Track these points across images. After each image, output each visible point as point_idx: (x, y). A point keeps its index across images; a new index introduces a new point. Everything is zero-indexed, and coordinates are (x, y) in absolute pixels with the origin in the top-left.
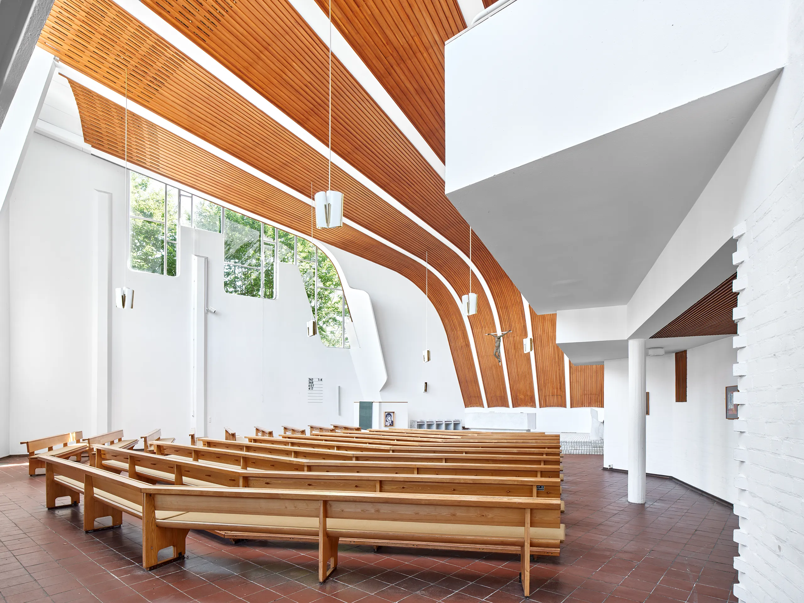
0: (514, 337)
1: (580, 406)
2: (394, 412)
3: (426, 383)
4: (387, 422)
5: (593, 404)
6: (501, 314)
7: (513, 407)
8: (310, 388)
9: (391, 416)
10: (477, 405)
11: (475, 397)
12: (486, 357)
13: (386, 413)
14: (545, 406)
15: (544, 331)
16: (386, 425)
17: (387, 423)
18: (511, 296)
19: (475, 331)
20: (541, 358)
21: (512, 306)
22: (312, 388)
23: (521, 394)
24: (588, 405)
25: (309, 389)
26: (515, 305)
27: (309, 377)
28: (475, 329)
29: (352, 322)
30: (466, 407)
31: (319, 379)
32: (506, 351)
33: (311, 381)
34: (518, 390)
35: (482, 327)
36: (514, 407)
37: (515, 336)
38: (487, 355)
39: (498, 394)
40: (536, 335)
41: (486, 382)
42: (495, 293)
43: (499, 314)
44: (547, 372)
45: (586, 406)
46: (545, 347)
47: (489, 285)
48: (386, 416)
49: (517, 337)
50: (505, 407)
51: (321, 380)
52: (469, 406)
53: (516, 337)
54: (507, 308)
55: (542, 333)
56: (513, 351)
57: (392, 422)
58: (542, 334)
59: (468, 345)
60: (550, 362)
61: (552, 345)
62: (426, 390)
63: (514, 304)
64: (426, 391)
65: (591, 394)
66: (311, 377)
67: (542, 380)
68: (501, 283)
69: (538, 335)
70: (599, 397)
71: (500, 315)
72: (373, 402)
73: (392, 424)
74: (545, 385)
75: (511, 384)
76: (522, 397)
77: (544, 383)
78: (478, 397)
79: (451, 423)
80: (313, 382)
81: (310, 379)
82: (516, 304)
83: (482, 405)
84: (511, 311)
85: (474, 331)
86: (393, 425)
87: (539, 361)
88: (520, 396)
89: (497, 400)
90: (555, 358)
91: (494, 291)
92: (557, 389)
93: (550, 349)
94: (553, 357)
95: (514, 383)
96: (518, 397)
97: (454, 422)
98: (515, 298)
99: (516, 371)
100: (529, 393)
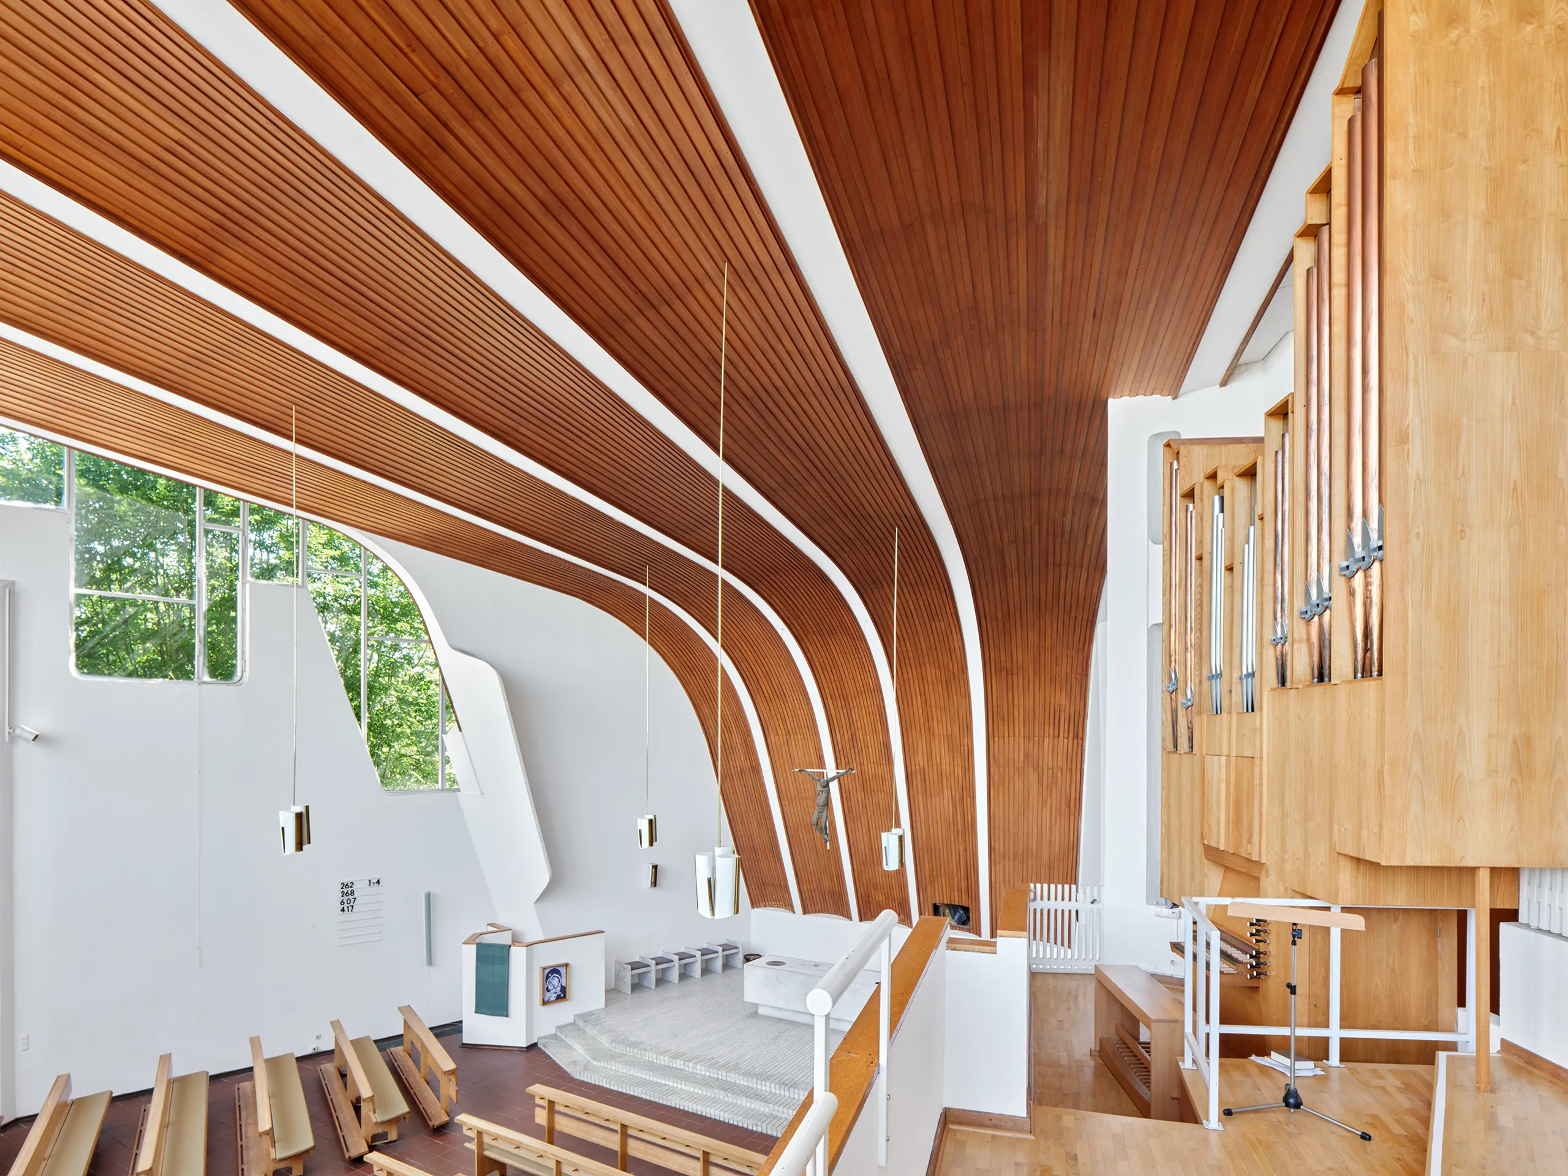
0: (862, 764)
2: (567, 965)
3: (655, 867)
4: (548, 991)
6: (833, 711)
7: (861, 920)
8: (346, 909)
9: (560, 975)
10: (777, 904)
11: (773, 885)
12: (797, 799)
13: (547, 971)
15: (930, 758)
16: (546, 999)
17: (548, 995)
19: (773, 741)
20: (923, 819)
21: (856, 695)
22: (350, 908)
23: (879, 891)
25: (343, 910)
26: (863, 694)
27: (342, 881)
28: (772, 737)
29: (460, 730)
30: (753, 907)
31: (372, 881)
32: (844, 794)
33: (347, 890)
34: (872, 884)
35: (788, 735)
36: (863, 919)
37: (865, 762)
38: (800, 796)
39: (826, 884)
40: (913, 767)
41: (798, 857)
42: (817, 664)
43: (828, 708)
44: (937, 851)
46: (933, 795)
47: (804, 645)
48: (548, 977)
49: (869, 765)
50: (843, 916)
51: (378, 882)
52: (761, 904)
53: (866, 765)
54: (845, 698)
55: (926, 762)
56: (861, 795)
57: (563, 989)
58: (926, 767)
59: (756, 769)
60: (944, 830)
61: (949, 792)
62: (654, 883)
64: (655, 886)
66: (347, 880)
67: (927, 868)
68: (830, 643)
69: (918, 767)
71: (829, 713)
72: (510, 946)
73: (562, 995)
74: (932, 879)
75: (855, 868)
76: (881, 899)
77: (931, 875)
78: (781, 886)
79: (717, 957)
80: (353, 892)
81: (344, 885)
82: (866, 691)
83: (789, 906)
84: (855, 705)
85: (769, 740)
86: (565, 997)
87: (919, 824)
88: (877, 898)
89: (824, 899)
90: (955, 822)
91: (816, 660)
92: (959, 890)
93: (946, 802)
94: (951, 820)
95: (863, 868)
96: (871, 899)
97: (723, 951)
98: (863, 678)
99: (866, 842)
100: (896, 894)
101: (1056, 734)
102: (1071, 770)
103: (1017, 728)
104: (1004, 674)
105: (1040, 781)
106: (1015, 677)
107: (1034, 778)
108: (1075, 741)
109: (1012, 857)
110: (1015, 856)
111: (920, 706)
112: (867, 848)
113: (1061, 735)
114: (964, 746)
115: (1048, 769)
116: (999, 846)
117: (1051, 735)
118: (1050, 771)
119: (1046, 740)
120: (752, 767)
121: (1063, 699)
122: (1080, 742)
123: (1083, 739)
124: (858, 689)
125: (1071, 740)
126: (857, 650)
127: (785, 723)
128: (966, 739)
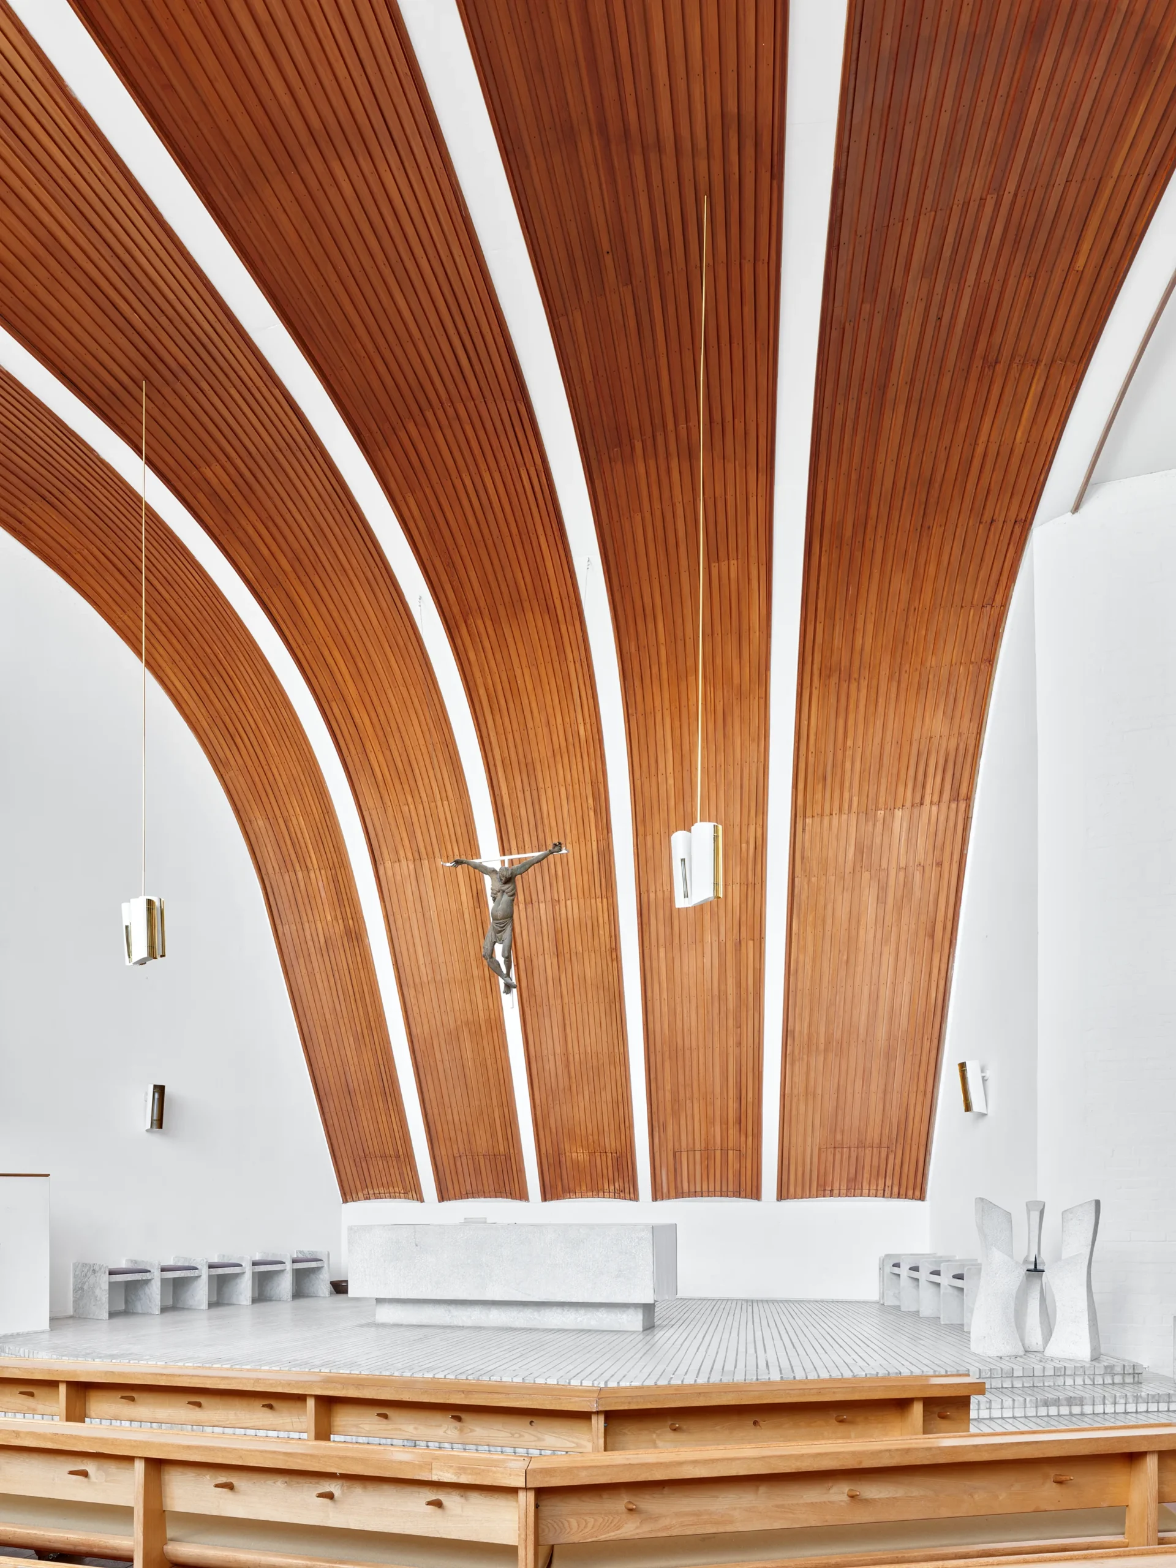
0: (555, 902)
1: (817, 1190)
3: (160, 1090)
5: (868, 1184)
7: (545, 1198)
10: (391, 1189)
11: (384, 1157)
12: (432, 986)
14: (673, 1193)
18: (550, 710)
19: (390, 873)
20: (665, 996)
21: (551, 761)
23: (579, 1143)
24: (844, 1187)
28: (388, 864)
30: (345, 1201)
34: (566, 1131)
35: (417, 857)
36: (549, 1197)
37: (562, 897)
38: (438, 978)
39: (482, 1143)
40: (652, 895)
41: (431, 1095)
42: (482, 691)
43: (497, 792)
44: (687, 1053)
45: (836, 1192)
46: (685, 947)
47: (459, 642)
49: (569, 902)
50: (511, 1196)
52: (360, 1195)
53: (562, 903)
54: (529, 768)
56: (550, 963)
59: (356, 934)
60: (701, 1011)
61: (715, 938)
62: (158, 1123)
63: (564, 749)
64: (160, 1126)
65: (861, 1145)
67: (668, 1087)
68: (510, 640)
69: (660, 894)
70: (891, 1157)
71: (498, 798)
74: (676, 1107)
75: (538, 1102)
76: (581, 1158)
77: (676, 1100)
78: (398, 1156)
79: (283, 1271)
82: (571, 748)
83: (413, 1191)
84: (548, 784)
85: (381, 870)
87: (657, 1004)
88: (574, 1155)
89: (478, 1171)
90: (722, 996)
91: (479, 681)
92: (725, 1123)
93: (707, 960)
94: (716, 992)
95: (550, 1101)
96: (563, 1159)
97: (293, 1262)
98: (567, 720)
99: (558, 1051)
100: (610, 1143)
101: (918, 800)
102: (940, 864)
103: (846, 795)
104: (834, 680)
105: (881, 899)
106: (854, 686)
107: (870, 896)
108: (954, 805)
109: (822, 1047)
110: (828, 1043)
111: (670, 769)
112: (559, 1063)
113: (927, 800)
114: (748, 843)
115: (899, 869)
116: (801, 1028)
117: (908, 804)
118: (902, 874)
119: (898, 814)
120: (348, 932)
121: (937, 725)
122: (962, 805)
123: (969, 799)
124: (556, 747)
125: (944, 806)
126: (560, 649)
127: (412, 836)
128: (752, 827)
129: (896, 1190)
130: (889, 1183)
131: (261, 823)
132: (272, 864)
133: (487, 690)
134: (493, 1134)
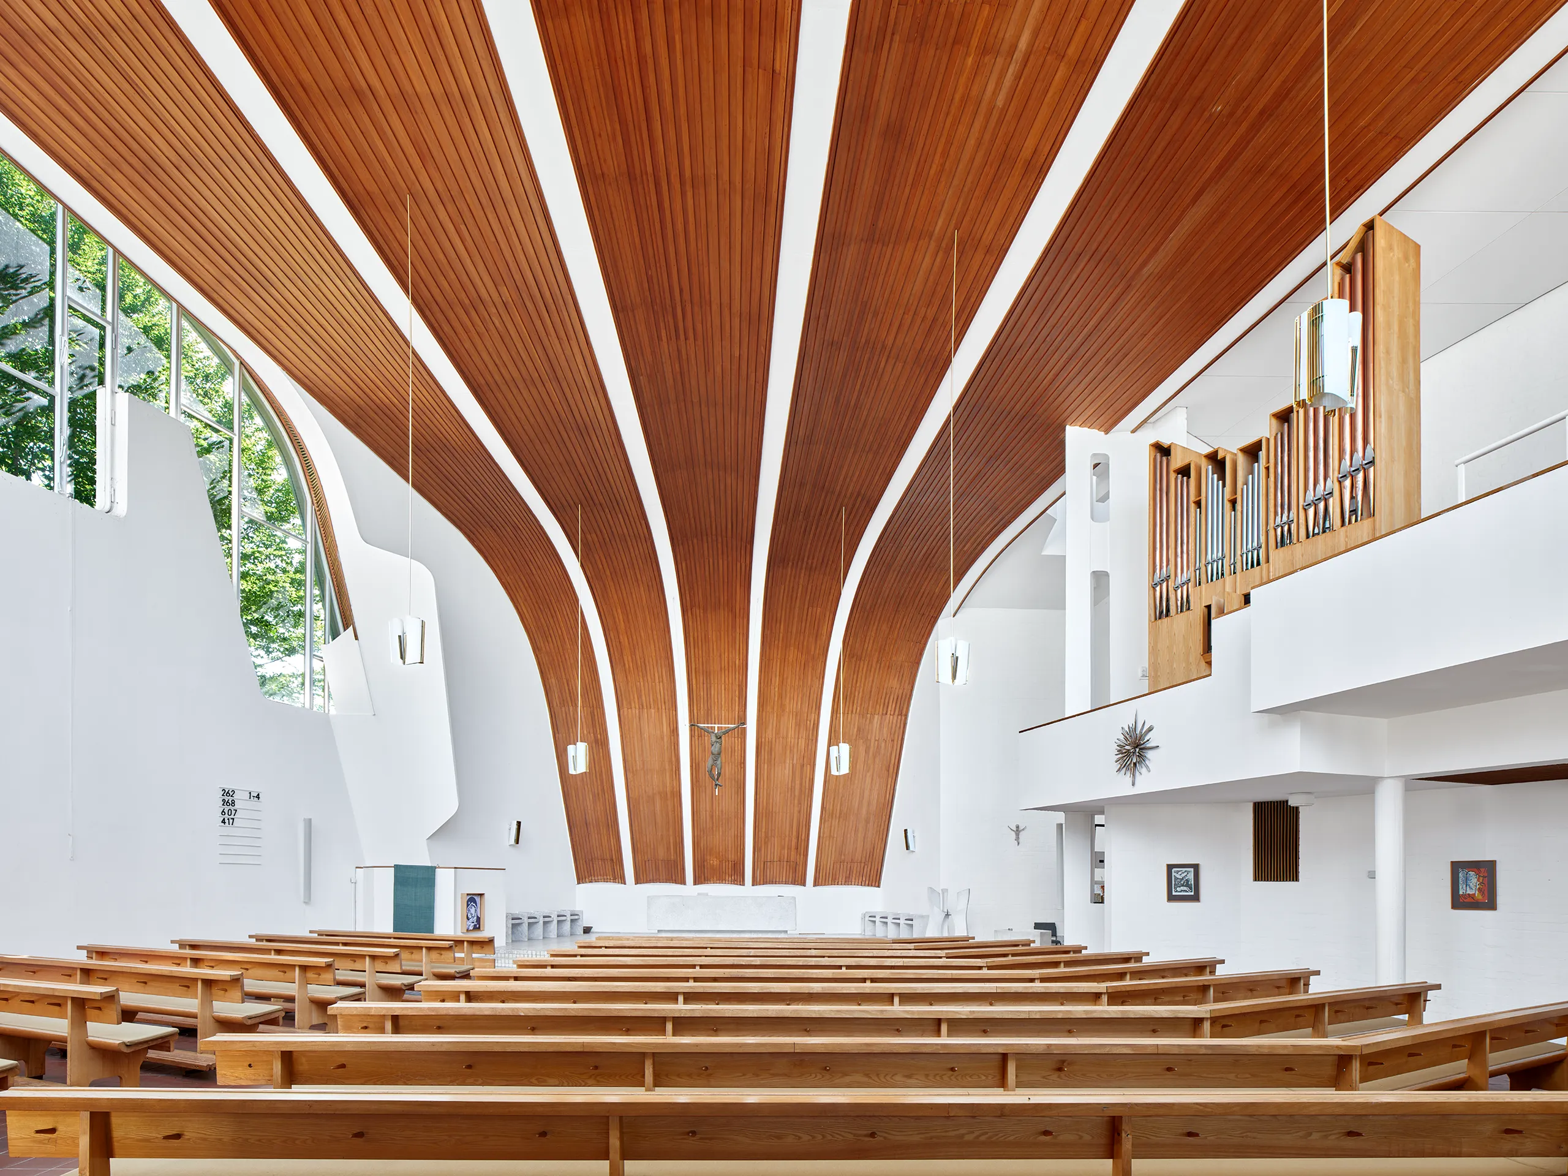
1: (830, 882)
2: (482, 896)
3: (519, 824)
4: (468, 918)
5: (853, 880)
6: (694, 686)
7: (695, 884)
8: (226, 821)
9: (476, 905)
10: (605, 877)
11: (603, 860)
12: (642, 773)
13: (467, 899)
14: (762, 882)
15: (778, 733)
16: (467, 927)
17: (468, 923)
18: (723, 651)
19: (625, 714)
20: (765, 787)
21: (719, 672)
22: (231, 821)
23: (715, 856)
24: (843, 881)
25: (223, 821)
26: (727, 672)
28: (625, 709)
30: (579, 883)
32: (694, 765)
33: (229, 798)
34: (709, 848)
35: (641, 707)
36: (697, 883)
38: (646, 769)
39: (661, 853)
40: (763, 740)
41: (635, 828)
42: (692, 639)
43: (691, 683)
44: (774, 814)
45: (840, 883)
46: (776, 764)
47: (686, 617)
48: (467, 905)
50: (676, 882)
52: (587, 880)
54: (707, 674)
55: (774, 735)
57: (478, 920)
58: (774, 739)
59: (601, 743)
60: (782, 795)
62: (517, 840)
63: (726, 668)
64: (518, 843)
65: (852, 861)
66: (229, 789)
67: (763, 830)
68: (710, 619)
69: (767, 739)
70: (866, 867)
71: (691, 686)
73: (477, 926)
74: (767, 840)
75: (696, 834)
76: (715, 863)
77: (766, 837)
78: (612, 860)
80: (233, 803)
81: (226, 793)
82: (730, 668)
83: (620, 878)
84: (716, 687)
85: (622, 712)
86: (479, 927)
87: (762, 790)
88: (711, 862)
89: (657, 869)
90: (793, 789)
92: (789, 849)
93: (787, 772)
94: (790, 786)
96: (706, 863)
97: (558, 916)
98: (730, 656)
99: (708, 809)
100: (732, 856)
101: (885, 712)
102: (893, 741)
103: (855, 706)
104: (854, 659)
105: (867, 751)
106: (862, 662)
107: (862, 749)
108: (900, 717)
109: (838, 815)
110: (840, 814)
111: (777, 684)
112: (708, 815)
113: (889, 713)
114: (810, 721)
115: (876, 740)
116: (829, 807)
117: (881, 713)
118: (876, 742)
119: (876, 716)
120: (596, 741)
121: (894, 683)
122: (903, 718)
123: (906, 716)
124: (723, 666)
125: (895, 718)
126: (734, 627)
127: (639, 697)
128: (813, 715)
129: (867, 882)
130: (864, 879)
131: (553, 681)
132: (556, 701)
133: (694, 638)
134: (668, 849)
